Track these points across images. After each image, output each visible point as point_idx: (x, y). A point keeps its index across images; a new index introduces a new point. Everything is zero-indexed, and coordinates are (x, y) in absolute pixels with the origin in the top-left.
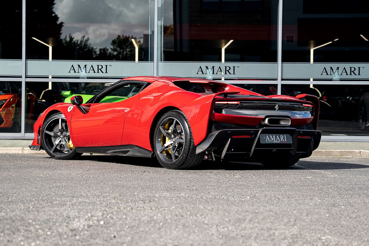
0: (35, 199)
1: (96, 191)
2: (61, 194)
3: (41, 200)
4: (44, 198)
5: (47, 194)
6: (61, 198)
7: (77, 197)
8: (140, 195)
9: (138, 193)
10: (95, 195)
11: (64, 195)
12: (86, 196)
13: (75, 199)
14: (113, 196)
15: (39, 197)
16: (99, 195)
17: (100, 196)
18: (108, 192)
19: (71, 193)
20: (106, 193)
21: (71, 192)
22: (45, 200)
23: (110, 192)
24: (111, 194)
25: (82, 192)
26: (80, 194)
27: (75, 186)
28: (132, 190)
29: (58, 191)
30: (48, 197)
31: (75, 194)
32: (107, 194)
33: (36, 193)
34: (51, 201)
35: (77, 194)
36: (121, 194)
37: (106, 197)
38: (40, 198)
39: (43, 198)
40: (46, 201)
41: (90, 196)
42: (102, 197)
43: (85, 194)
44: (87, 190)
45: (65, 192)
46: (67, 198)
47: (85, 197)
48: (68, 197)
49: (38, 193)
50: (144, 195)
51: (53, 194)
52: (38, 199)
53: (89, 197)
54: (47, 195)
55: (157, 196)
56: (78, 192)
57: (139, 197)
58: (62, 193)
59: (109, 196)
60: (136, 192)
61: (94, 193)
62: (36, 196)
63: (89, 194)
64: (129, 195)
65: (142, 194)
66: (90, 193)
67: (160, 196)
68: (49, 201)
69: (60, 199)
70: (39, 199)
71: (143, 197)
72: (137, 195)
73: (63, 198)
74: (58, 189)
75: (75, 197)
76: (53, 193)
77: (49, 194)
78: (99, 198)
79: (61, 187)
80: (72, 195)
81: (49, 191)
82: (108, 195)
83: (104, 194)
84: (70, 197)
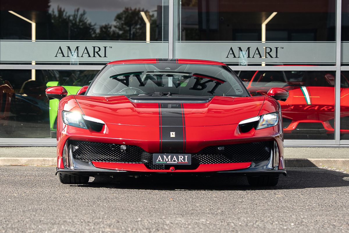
0: (3, 228)
1: (86, 216)
2: (37, 220)
3: (10, 228)
4: (15, 225)
5: (20, 220)
6: (38, 225)
7: (59, 224)
8: (145, 221)
9: (142, 219)
10: (84, 221)
11: (42, 222)
12: (72, 222)
13: (55, 226)
14: (109, 222)
15: (7, 225)
16: (88, 222)
17: (90, 223)
18: (101, 217)
19: (52, 219)
20: (99, 218)
21: (52, 217)
22: (15, 228)
23: (105, 217)
24: (106, 219)
25: (67, 217)
26: (64, 220)
27: (58, 208)
28: (134, 215)
29: (35, 216)
30: (20, 224)
31: (57, 220)
32: (101, 220)
33: (5, 219)
34: (23, 230)
35: (60, 219)
36: (120, 220)
37: (98, 224)
38: (10, 225)
39: (13, 226)
40: (16, 230)
41: (76, 222)
42: (93, 224)
43: (70, 221)
44: (74, 214)
45: (43, 218)
46: (45, 226)
47: (70, 224)
48: (47, 224)
49: (7, 218)
50: (150, 221)
51: (27, 220)
52: (6, 227)
53: (76, 224)
54: (18, 221)
55: (168, 222)
56: (61, 217)
57: (143, 224)
58: (40, 218)
59: (103, 223)
60: (140, 217)
61: (83, 218)
62: (5, 223)
63: (76, 220)
64: (129, 221)
65: (147, 220)
66: (77, 218)
67: (172, 223)
68: (20, 229)
69: (36, 227)
70: (8, 226)
71: (149, 224)
72: (141, 221)
73: (40, 225)
74: (34, 213)
75: (56, 224)
76: (28, 218)
77: (22, 221)
78: (88, 225)
79: (38, 211)
80: (52, 221)
81: (22, 216)
82: (101, 222)
83: (96, 220)
84: (49, 224)
